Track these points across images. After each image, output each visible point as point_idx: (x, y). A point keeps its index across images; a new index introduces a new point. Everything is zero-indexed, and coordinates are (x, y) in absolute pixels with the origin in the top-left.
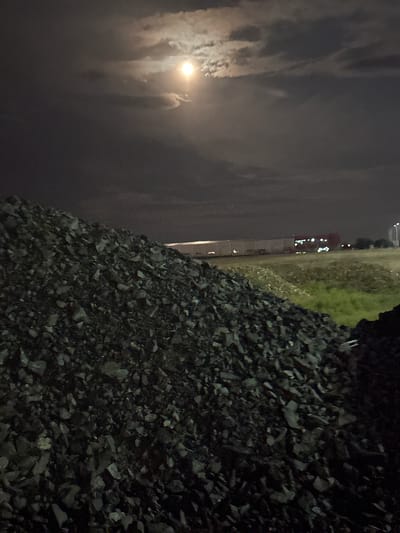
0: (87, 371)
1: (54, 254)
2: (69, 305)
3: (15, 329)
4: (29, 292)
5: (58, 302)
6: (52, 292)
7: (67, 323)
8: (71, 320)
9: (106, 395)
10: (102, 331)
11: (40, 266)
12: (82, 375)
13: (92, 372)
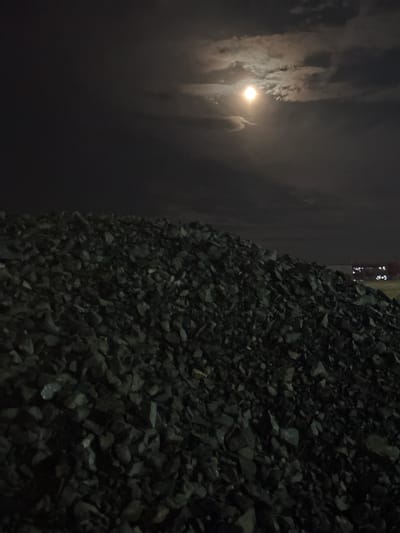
0: (349, 446)
1: (269, 292)
2: (302, 356)
3: (251, 384)
4: (254, 339)
5: (290, 353)
6: (281, 340)
7: (305, 380)
8: (309, 377)
9: (381, 479)
10: (351, 393)
11: (257, 305)
12: (344, 450)
13: (355, 447)
